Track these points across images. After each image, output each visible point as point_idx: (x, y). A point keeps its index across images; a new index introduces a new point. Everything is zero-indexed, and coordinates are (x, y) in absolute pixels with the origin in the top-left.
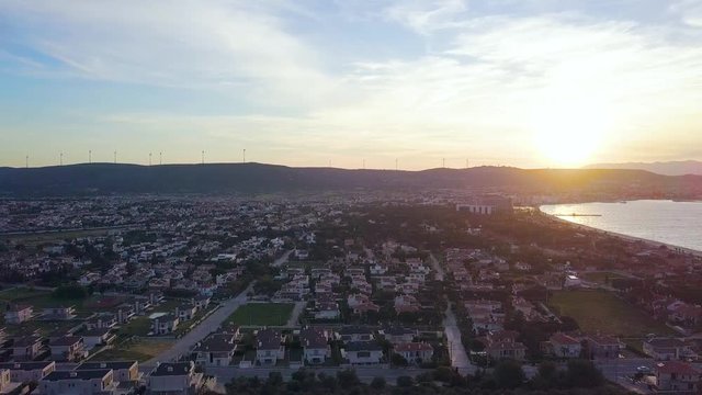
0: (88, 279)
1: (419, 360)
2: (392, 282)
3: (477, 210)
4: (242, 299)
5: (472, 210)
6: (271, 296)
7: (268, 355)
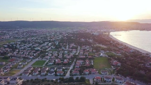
0: (10, 54)
1: (60, 75)
2: (67, 55)
3: (95, 34)
4: (37, 59)
5: (94, 34)
6: (43, 59)
7: (35, 74)
